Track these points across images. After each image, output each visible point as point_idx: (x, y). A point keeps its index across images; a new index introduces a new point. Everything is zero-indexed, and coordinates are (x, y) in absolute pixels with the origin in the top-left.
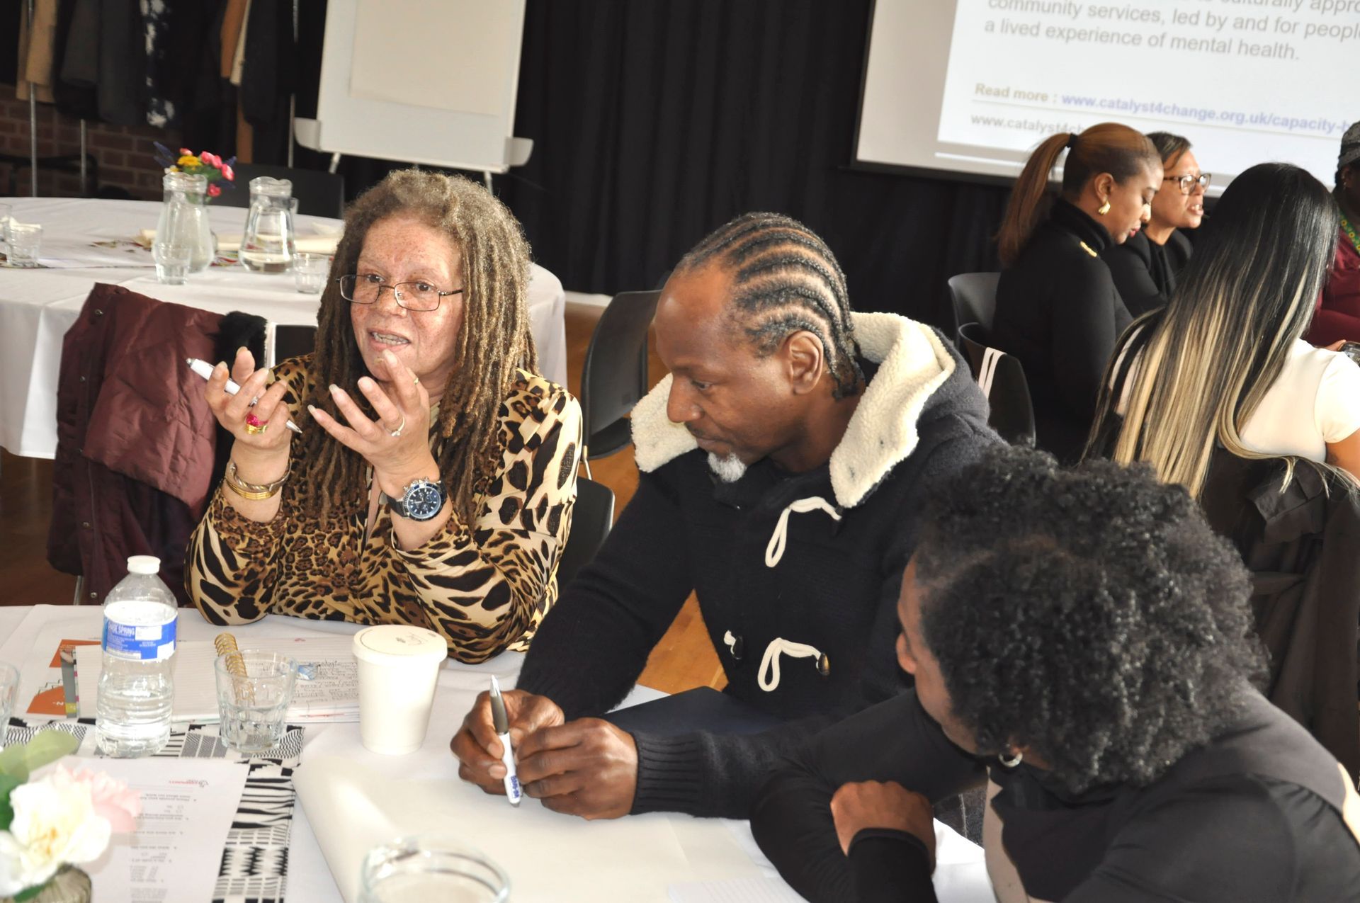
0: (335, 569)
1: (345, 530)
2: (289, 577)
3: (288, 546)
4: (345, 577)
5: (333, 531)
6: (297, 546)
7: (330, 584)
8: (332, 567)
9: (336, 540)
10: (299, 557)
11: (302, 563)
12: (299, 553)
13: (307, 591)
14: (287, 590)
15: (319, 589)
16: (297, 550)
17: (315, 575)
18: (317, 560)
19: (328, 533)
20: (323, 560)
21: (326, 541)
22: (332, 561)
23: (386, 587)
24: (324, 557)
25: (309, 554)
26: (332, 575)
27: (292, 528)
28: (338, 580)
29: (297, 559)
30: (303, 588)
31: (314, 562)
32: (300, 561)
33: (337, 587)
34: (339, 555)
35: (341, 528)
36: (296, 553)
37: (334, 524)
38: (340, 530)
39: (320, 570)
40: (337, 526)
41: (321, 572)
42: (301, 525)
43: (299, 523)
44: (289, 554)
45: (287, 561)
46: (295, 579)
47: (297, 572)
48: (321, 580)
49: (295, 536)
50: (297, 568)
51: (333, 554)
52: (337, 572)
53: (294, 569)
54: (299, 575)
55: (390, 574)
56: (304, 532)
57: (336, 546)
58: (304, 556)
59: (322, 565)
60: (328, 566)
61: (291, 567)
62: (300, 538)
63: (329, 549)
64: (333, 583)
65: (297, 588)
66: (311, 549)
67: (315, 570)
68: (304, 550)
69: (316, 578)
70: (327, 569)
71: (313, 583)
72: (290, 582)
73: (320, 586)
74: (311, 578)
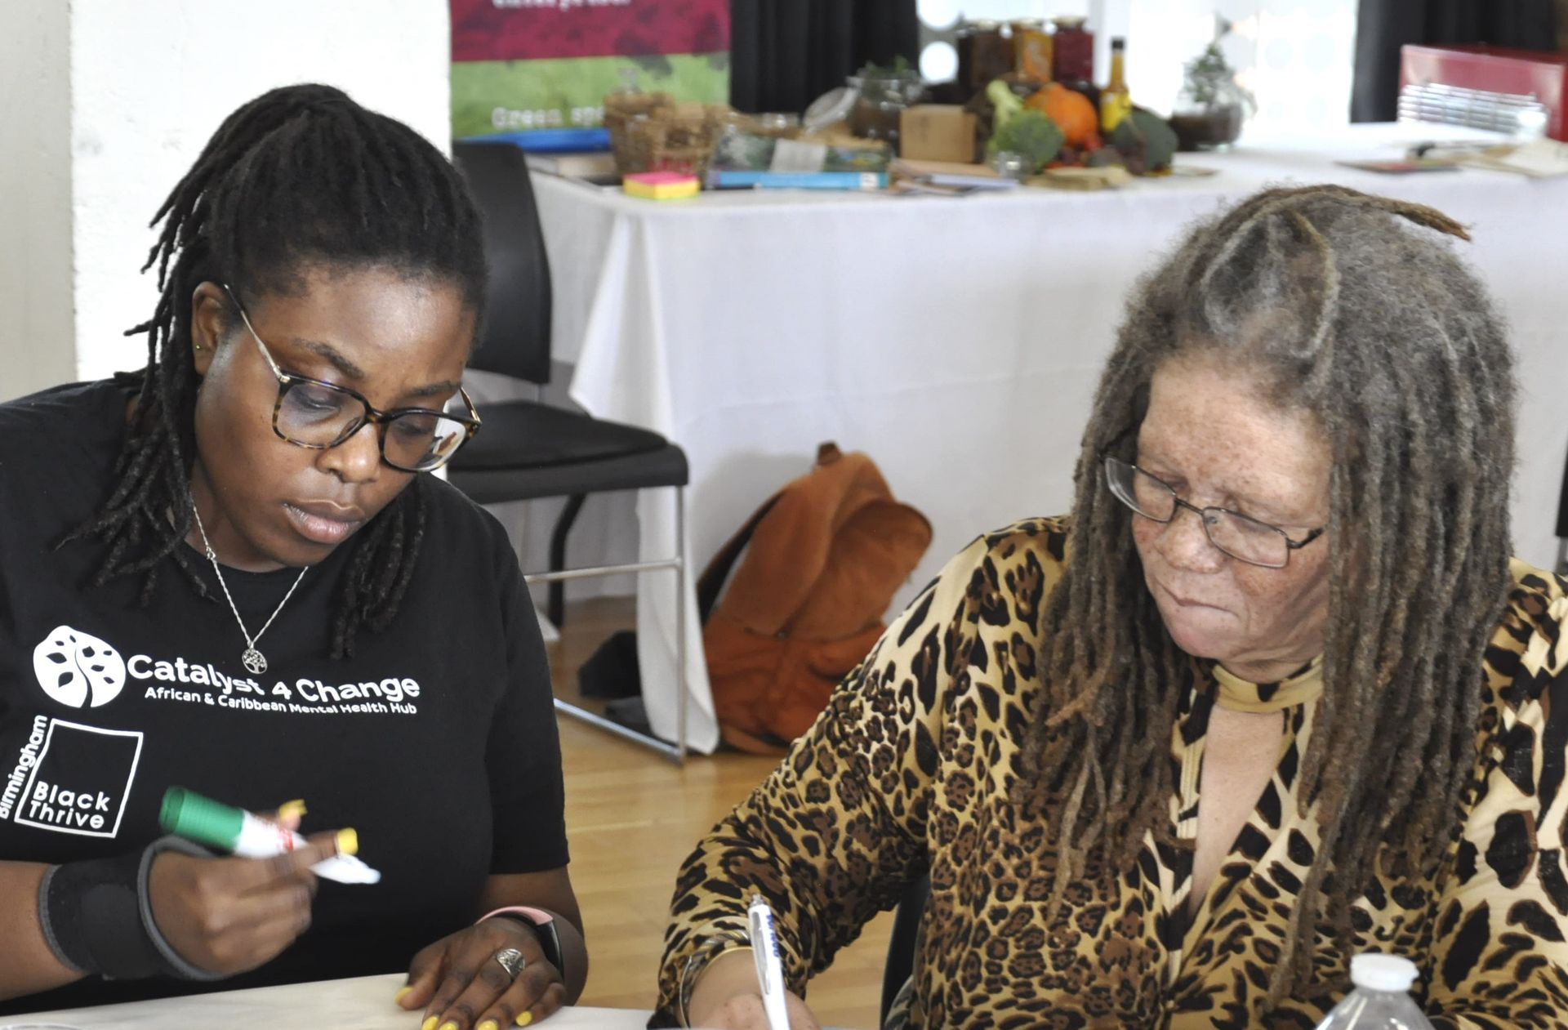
0: (1092, 978)
1: (1112, 899)
2: (994, 986)
3: (995, 922)
4: (1113, 993)
5: (1088, 904)
6: (1014, 927)
7: (1079, 1008)
8: (1085, 972)
9: (1093, 922)
10: (1018, 947)
11: (1023, 961)
12: (1018, 940)
13: (1032, 1019)
14: (987, 1014)
15: (1057, 1017)
16: (1012, 935)
17: (1050, 987)
18: (1054, 956)
19: (1078, 905)
20: (1066, 956)
21: (1072, 921)
22: (1084, 961)
23: (1241, 990)
24: (1069, 952)
25: (1037, 942)
26: (1085, 989)
27: (1005, 890)
28: (1096, 1001)
29: (1013, 951)
30: (1024, 1013)
31: (1048, 961)
32: (1019, 956)
33: (1096, 1015)
34: (1098, 949)
35: (1103, 897)
36: (1011, 941)
37: (1089, 890)
38: (1101, 903)
39: (1060, 978)
40: (1096, 893)
41: (1062, 983)
42: (1022, 884)
43: (1019, 880)
44: (996, 940)
45: (990, 952)
46: (1007, 993)
47: (1012, 980)
48: (1061, 999)
49: (1012, 906)
50: (1012, 970)
51: (1086, 947)
52: (1094, 983)
53: (1006, 973)
54: (1016, 986)
55: (1250, 965)
56: (1027, 897)
57: (1093, 933)
58: (1028, 947)
59: (1063, 968)
60: (1077, 971)
61: (1000, 968)
62: (1021, 909)
63: (1078, 937)
64: (1086, 1006)
65: (1012, 1012)
66: (1041, 932)
67: (1049, 978)
68: (1027, 934)
69: (1052, 995)
70: (1075, 976)
71: (1045, 1003)
72: (996, 998)
73: (1059, 1011)
74: (1042, 994)
